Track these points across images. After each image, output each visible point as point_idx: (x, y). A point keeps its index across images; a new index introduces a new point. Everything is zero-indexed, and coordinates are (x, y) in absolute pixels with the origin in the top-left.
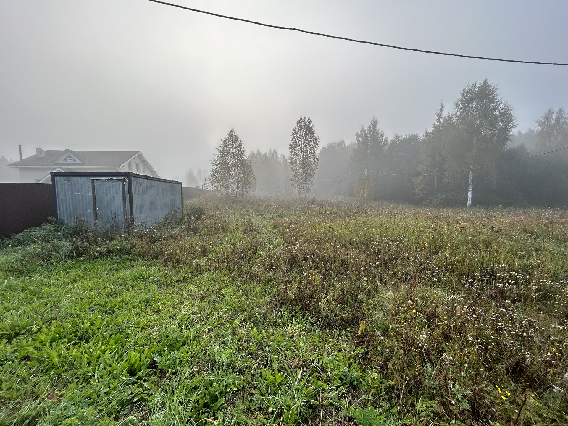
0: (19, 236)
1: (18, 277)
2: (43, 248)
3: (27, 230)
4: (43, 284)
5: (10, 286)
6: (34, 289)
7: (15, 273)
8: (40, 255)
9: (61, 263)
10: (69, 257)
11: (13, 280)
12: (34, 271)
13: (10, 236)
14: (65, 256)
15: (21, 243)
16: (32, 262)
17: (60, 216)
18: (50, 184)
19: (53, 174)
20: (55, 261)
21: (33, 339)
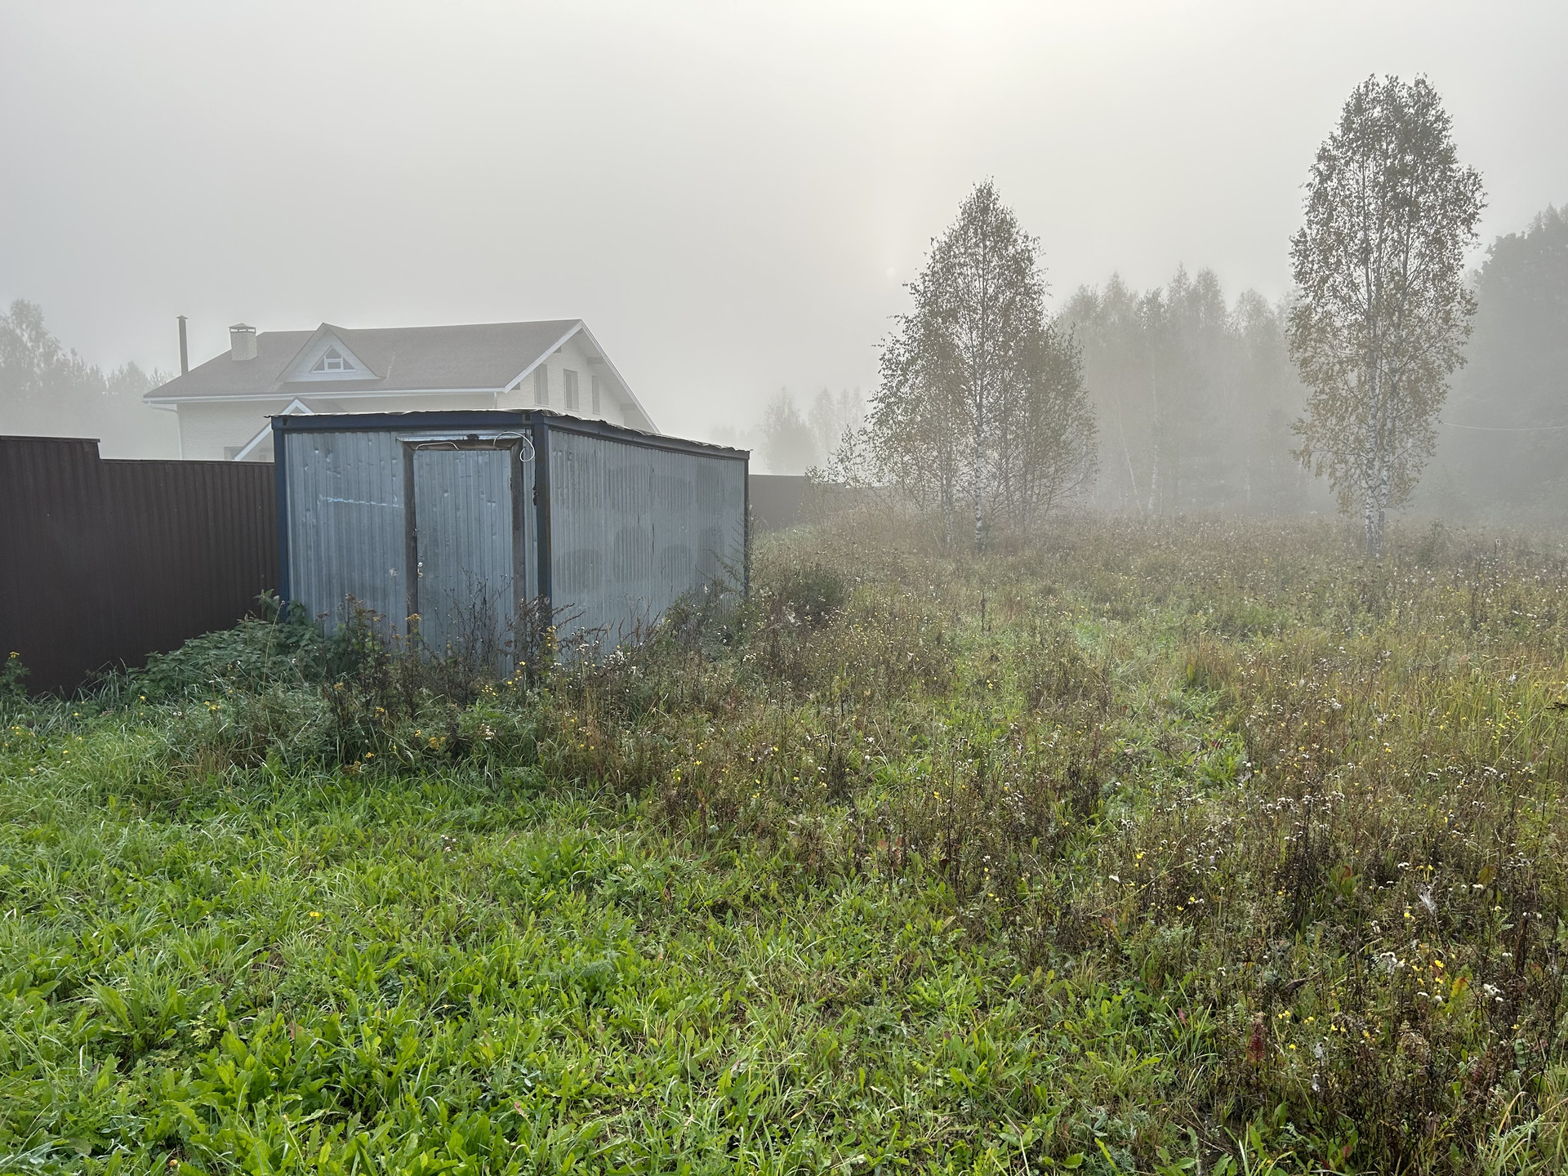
0: (165, 663)
1: (162, 821)
2: (239, 716)
3: (196, 642)
4: (235, 858)
5: (136, 851)
6: (208, 872)
7: (153, 805)
8: (229, 740)
9: (295, 778)
10: (319, 760)
11: (145, 832)
12: (209, 804)
13: (141, 663)
14: (309, 752)
15: (174, 690)
16: (205, 768)
17: (297, 593)
18: (267, 465)
19: (280, 424)
20: (277, 768)
21: (196, 1074)
